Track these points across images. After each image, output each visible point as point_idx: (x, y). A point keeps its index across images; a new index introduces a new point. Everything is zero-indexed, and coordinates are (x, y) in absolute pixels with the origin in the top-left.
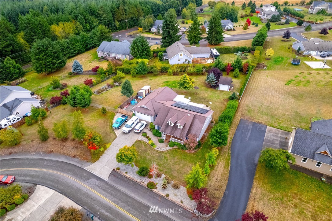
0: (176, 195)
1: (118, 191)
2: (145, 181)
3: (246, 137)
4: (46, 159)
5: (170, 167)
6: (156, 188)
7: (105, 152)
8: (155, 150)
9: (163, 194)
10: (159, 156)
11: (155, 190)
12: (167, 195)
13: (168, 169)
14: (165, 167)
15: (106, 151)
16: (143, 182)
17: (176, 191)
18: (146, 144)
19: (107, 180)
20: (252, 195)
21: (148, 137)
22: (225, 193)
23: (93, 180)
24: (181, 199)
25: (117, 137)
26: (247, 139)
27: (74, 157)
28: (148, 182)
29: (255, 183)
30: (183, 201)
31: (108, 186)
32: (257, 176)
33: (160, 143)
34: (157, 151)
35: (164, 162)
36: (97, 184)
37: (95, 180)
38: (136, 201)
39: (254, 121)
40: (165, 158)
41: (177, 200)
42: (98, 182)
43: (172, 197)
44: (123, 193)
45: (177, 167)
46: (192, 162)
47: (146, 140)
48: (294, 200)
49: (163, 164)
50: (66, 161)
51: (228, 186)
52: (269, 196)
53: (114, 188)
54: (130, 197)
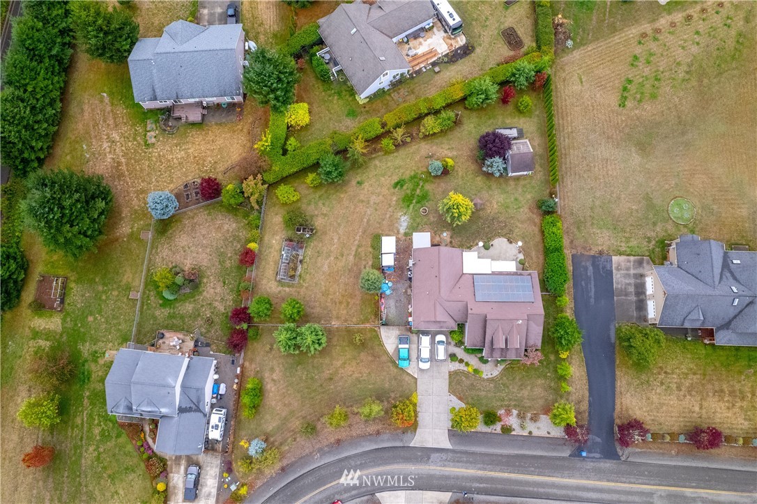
0: (538, 428)
1: (473, 453)
2: (497, 428)
3: (591, 297)
4: (346, 457)
5: (516, 396)
6: (514, 430)
7: (418, 410)
8: (484, 380)
9: (525, 433)
10: (495, 387)
11: (513, 433)
12: (530, 433)
13: (515, 400)
14: (510, 400)
15: (417, 408)
16: (495, 430)
17: (539, 424)
18: (466, 375)
19: (451, 447)
20: (618, 390)
21: (461, 361)
22: (589, 401)
23: (434, 456)
24: (547, 429)
25: (416, 379)
26: (592, 300)
27: (378, 433)
28: (500, 426)
29: (618, 373)
30: (549, 431)
31: (458, 455)
32: (618, 362)
33: (484, 365)
34: (488, 379)
35: (506, 392)
36: (444, 458)
37: (438, 454)
38: (501, 455)
39: (592, 253)
40: (504, 385)
41: (543, 433)
42: (444, 456)
43: (536, 433)
44: (481, 454)
45: (525, 393)
46: (539, 377)
47: (462, 367)
48: (660, 376)
49: (506, 396)
50: (377, 447)
51: (590, 390)
52: (635, 384)
53: (466, 453)
54: (492, 455)
